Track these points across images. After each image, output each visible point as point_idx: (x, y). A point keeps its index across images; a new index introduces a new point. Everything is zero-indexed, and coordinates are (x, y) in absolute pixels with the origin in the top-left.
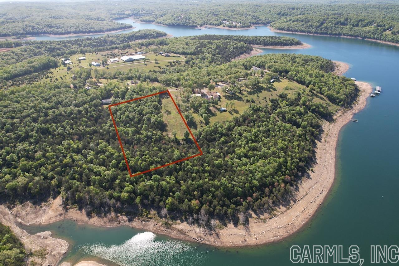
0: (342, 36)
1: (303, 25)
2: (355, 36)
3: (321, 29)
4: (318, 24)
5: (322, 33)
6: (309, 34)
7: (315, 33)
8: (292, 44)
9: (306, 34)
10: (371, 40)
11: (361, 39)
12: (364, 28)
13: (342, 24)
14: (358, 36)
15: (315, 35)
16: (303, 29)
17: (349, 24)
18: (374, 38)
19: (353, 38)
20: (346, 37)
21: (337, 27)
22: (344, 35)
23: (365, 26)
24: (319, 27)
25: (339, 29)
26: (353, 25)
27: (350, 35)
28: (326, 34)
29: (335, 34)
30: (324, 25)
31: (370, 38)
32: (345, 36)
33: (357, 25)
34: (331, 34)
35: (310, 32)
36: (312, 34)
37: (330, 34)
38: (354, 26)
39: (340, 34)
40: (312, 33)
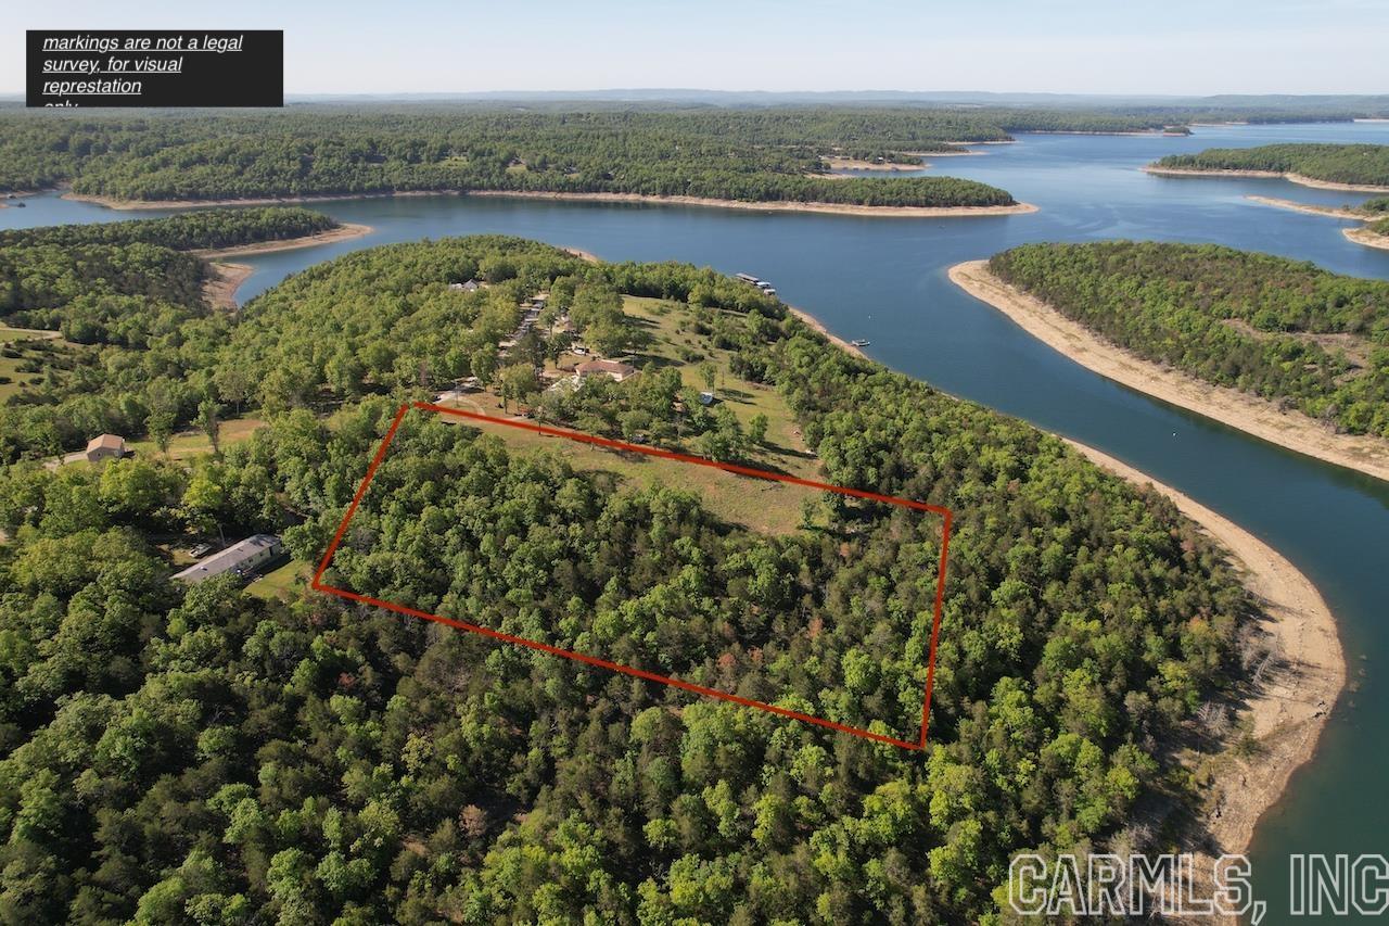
0: (398, 194)
1: (239, 173)
2: (437, 188)
3: (317, 178)
4: (296, 166)
5: (328, 192)
6: (286, 200)
7: (305, 193)
8: (314, 228)
9: (274, 201)
10: (486, 193)
11: (456, 193)
12: (443, 164)
13: (370, 158)
14: (441, 187)
15: (309, 200)
16: (254, 185)
17: (389, 158)
18: (493, 188)
19: (432, 194)
20: (408, 194)
21: (365, 169)
22: (402, 188)
23: (440, 158)
24: (302, 174)
25: (373, 174)
26: (405, 158)
27: (420, 188)
28: (344, 191)
29: (373, 190)
30: (318, 166)
31: (481, 188)
32: (405, 191)
33: (416, 159)
34: (359, 190)
35: (285, 193)
36: (296, 200)
37: (355, 191)
38: (410, 162)
39: (387, 188)
40: (294, 196)
